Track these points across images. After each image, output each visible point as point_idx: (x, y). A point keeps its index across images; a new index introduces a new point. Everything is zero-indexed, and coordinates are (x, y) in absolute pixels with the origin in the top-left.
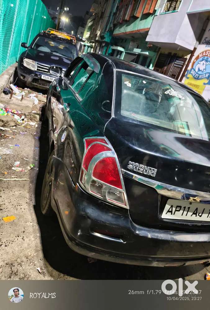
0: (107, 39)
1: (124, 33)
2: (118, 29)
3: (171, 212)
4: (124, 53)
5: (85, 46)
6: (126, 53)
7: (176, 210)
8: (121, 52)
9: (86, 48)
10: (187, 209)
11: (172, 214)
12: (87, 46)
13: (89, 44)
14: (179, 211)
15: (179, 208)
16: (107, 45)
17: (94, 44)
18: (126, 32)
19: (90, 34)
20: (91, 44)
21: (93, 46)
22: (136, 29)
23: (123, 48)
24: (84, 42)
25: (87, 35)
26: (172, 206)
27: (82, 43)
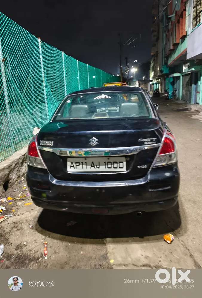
0: (166, 71)
1: (173, 61)
2: (169, 59)
3: (73, 166)
4: (181, 77)
5: (153, 84)
6: (182, 76)
7: (76, 165)
8: (179, 77)
9: (155, 85)
10: (84, 163)
11: (74, 168)
12: (155, 83)
13: (156, 82)
14: (79, 165)
15: (78, 163)
16: (167, 75)
17: (159, 80)
18: (175, 59)
19: (154, 73)
20: (158, 81)
21: (159, 81)
22: (180, 53)
23: (179, 73)
24: (152, 81)
25: (152, 74)
26: (72, 163)
27: (151, 83)
